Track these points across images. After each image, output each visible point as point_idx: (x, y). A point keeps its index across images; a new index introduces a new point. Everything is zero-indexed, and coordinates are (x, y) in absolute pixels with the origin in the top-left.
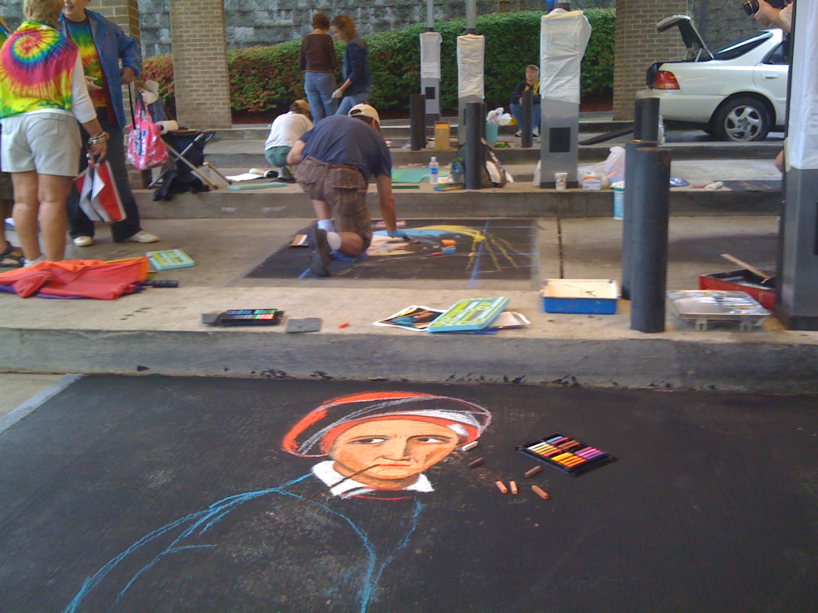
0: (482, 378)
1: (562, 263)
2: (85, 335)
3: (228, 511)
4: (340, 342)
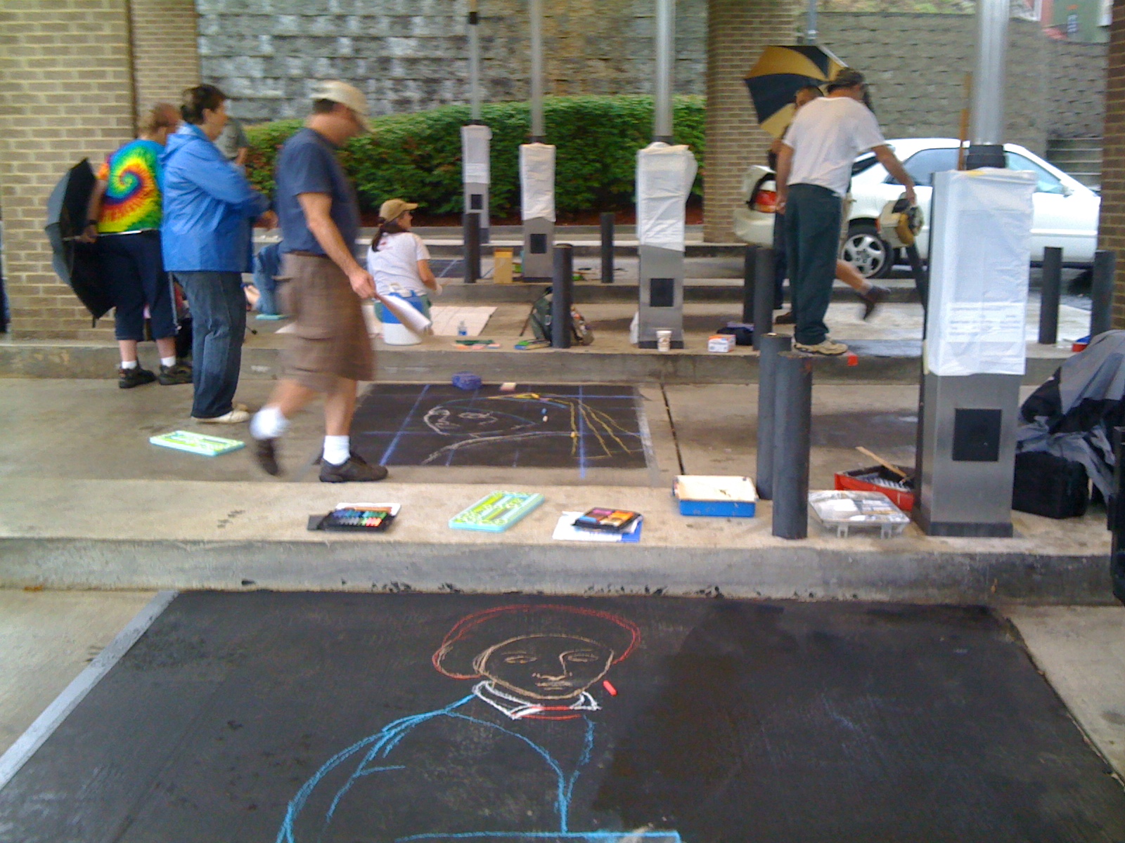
0: (622, 589)
1: (677, 446)
2: (183, 546)
3: (403, 734)
4: (471, 552)
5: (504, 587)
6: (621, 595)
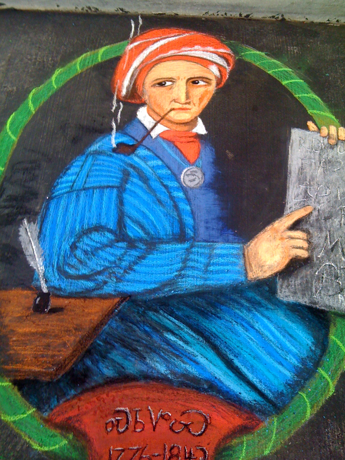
0: (226, 14)
5: (154, 11)
6: (224, 18)
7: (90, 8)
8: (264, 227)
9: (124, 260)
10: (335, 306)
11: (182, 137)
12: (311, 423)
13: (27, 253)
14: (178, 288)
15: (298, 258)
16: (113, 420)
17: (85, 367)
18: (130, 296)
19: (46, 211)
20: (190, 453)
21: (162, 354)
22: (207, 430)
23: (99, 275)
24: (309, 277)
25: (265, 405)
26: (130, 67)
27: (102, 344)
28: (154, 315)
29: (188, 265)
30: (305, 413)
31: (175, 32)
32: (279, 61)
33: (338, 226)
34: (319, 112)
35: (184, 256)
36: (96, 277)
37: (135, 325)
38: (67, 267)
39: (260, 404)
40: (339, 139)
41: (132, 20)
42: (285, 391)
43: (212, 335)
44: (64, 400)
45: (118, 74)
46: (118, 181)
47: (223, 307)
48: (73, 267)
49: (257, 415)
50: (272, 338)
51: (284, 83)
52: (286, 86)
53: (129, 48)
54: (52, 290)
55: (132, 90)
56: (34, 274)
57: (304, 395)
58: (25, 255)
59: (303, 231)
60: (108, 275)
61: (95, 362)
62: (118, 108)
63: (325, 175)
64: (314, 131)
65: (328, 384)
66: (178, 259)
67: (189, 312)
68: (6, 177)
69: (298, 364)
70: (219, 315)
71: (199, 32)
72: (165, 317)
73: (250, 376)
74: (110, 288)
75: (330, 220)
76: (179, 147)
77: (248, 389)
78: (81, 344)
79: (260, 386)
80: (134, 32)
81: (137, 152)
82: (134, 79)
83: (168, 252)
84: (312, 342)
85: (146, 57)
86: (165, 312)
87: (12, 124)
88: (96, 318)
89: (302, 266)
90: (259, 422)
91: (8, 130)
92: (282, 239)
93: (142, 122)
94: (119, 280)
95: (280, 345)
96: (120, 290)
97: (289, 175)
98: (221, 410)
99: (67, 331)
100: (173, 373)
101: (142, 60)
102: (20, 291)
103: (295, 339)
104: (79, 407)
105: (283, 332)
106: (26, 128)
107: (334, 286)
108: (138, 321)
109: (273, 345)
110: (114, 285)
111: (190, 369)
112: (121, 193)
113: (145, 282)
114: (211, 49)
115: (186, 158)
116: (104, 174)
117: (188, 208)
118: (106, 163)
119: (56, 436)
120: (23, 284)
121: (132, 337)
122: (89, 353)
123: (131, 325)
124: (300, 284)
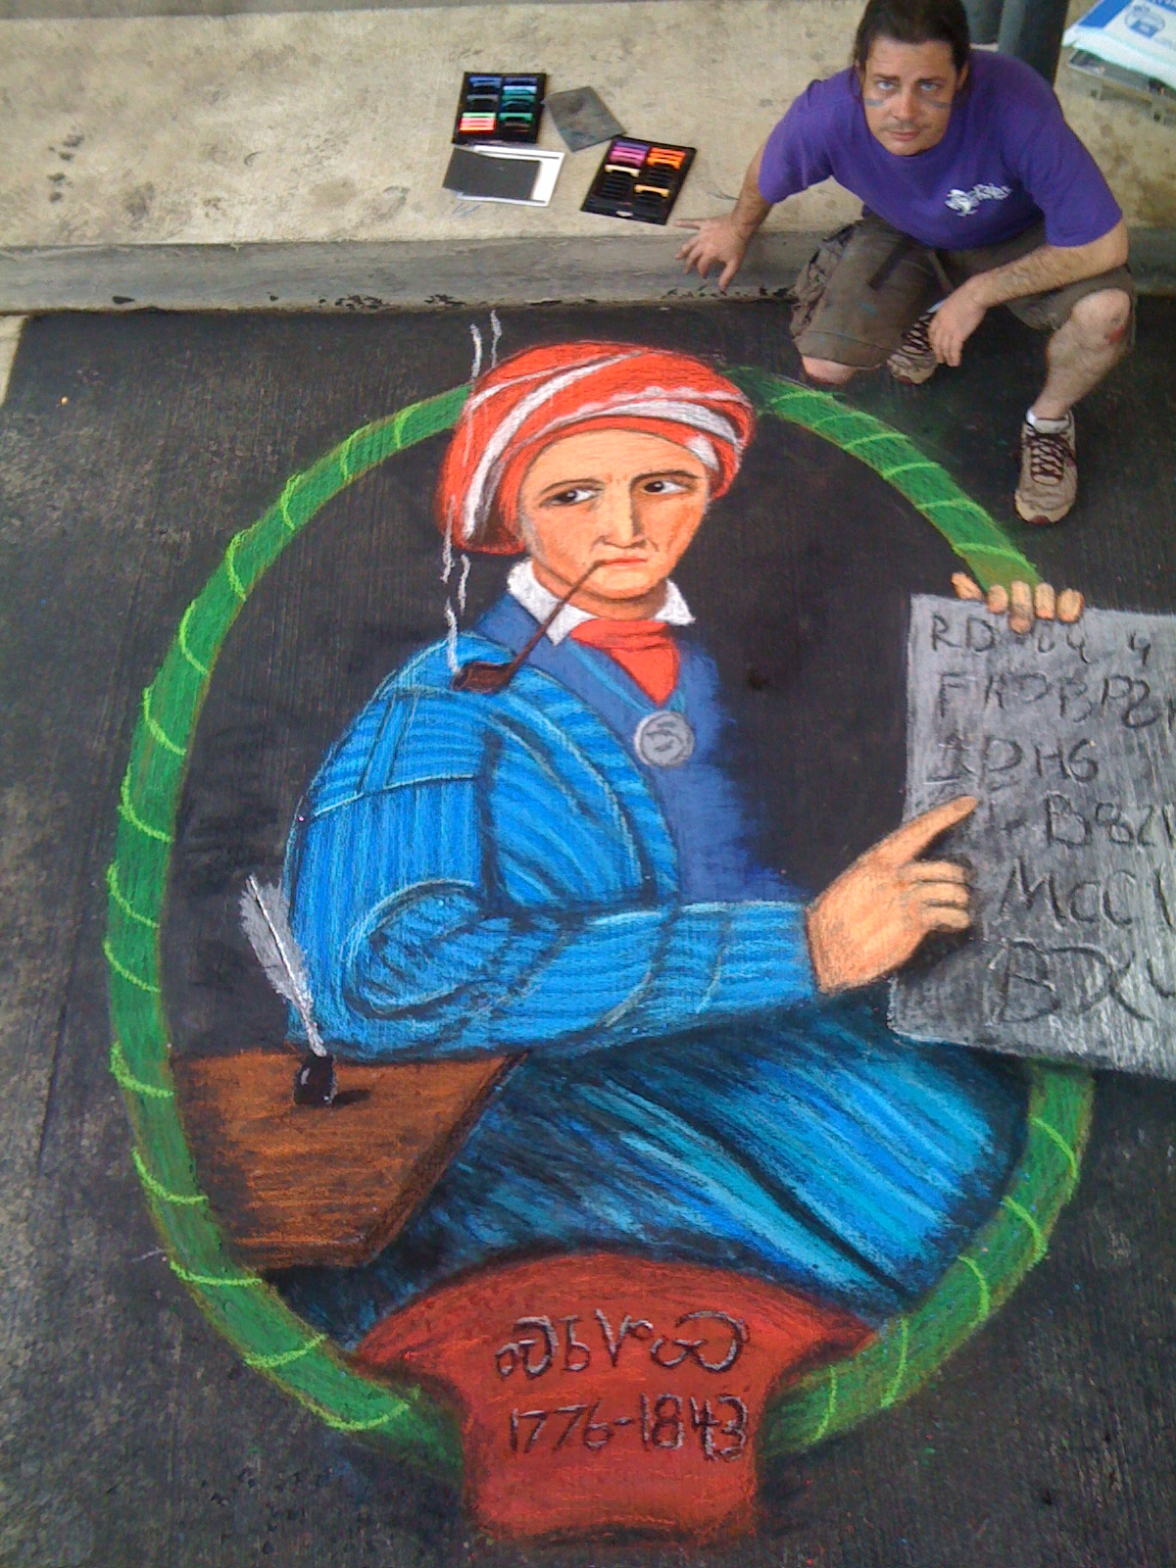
5: (530, 297)
6: (722, 301)
7: (357, 299)
8: (854, 859)
9: (506, 963)
10: (1042, 1044)
11: (630, 635)
12: (992, 1326)
13: (266, 962)
14: (647, 1023)
15: (945, 930)
16: (513, 1346)
17: (434, 1228)
18: (529, 1051)
19: (301, 853)
20: (704, 1412)
21: (620, 1185)
22: (743, 1357)
23: (449, 1004)
24: (972, 976)
25: (878, 1290)
26: (480, 459)
27: (470, 1170)
28: (592, 1091)
29: (668, 964)
30: (976, 1304)
31: (592, 353)
32: (871, 414)
33: (1043, 845)
34: (981, 547)
35: (655, 944)
36: (440, 1011)
37: (548, 1120)
38: (366, 990)
39: (864, 1290)
40: (1037, 617)
41: (473, 327)
42: (924, 1257)
43: (740, 1133)
44: (392, 1308)
45: (451, 478)
46: (475, 761)
47: (762, 1064)
48: (381, 988)
49: (858, 1315)
50: (886, 1131)
51: (888, 473)
52: (891, 481)
53: (474, 407)
54: (335, 1048)
55: (489, 521)
56: (288, 1013)
57: (972, 1264)
58: (260, 966)
59: (952, 860)
60: (470, 1003)
61: (459, 1215)
62: (457, 571)
63: (1005, 714)
64: (969, 600)
65: (1030, 1233)
66: (643, 952)
67: (679, 1080)
68: (191, 774)
69: (955, 1191)
70: (753, 1083)
71: (656, 348)
72: (619, 1096)
73: (837, 1224)
74: (478, 1035)
75: (1022, 829)
76: (624, 662)
77: (835, 1255)
78: (421, 1175)
79: (861, 1246)
80: (482, 360)
81: (516, 683)
82: (492, 490)
83: (617, 935)
84: (988, 1136)
85: (520, 428)
86: (619, 1084)
87: (191, 631)
88: (450, 1110)
89: (955, 950)
90: (867, 1330)
91: (184, 649)
92: (901, 884)
93: (523, 603)
94: (499, 1013)
95: (908, 1146)
96: (502, 1037)
97: (911, 720)
98: (771, 1308)
99: (382, 1145)
100: (650, 1229)
101: (508, 436)
102: (260, 1058)
103: (944, 1130)
104: (428, 1323)
105: (915, 1116)
106: (228, 637)
107: (1037, 996)
108: (554, 1112)
109: (890, 1148)
110: (487, 1025)
111: (690, 1218)
112: (484, 792)
113: (562, 1014)
114: (690, 393)
115: (643, 689)
116: (437, 746)
117: (659, 819)
118: (440, 719)
119: (379, 1395)
120: (262, 1039)
121: (543, 1150)
122: (440, 1194)
123: (537, 1120)
124: (952, 995)
